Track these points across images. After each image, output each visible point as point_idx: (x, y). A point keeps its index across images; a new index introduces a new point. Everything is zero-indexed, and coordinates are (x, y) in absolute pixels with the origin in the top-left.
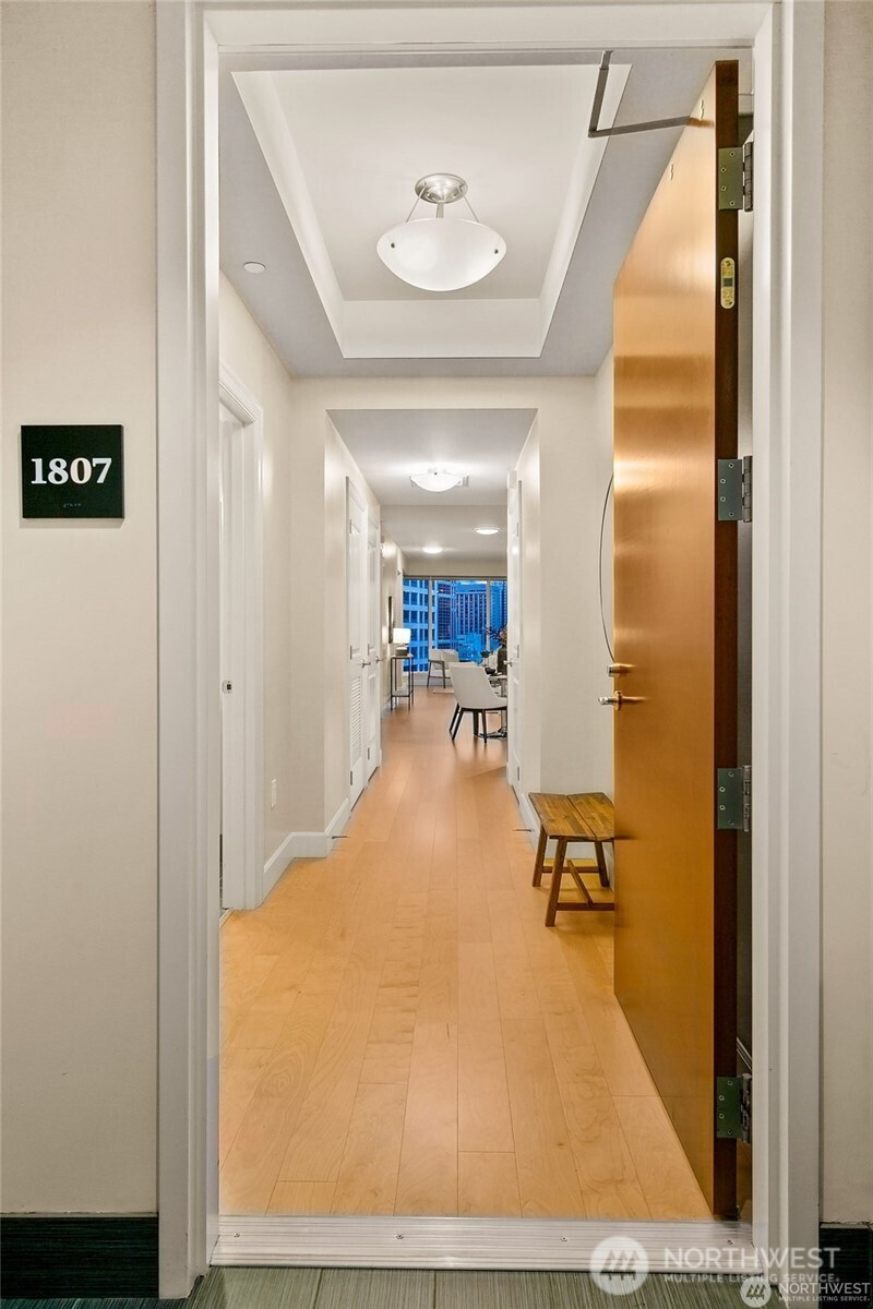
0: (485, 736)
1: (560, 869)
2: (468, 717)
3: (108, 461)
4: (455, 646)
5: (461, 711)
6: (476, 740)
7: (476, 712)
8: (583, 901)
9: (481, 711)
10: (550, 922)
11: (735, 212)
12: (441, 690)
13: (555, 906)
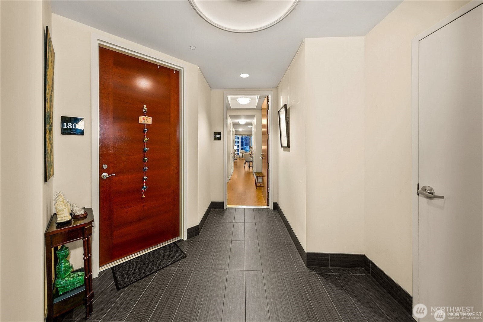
0: (249, 167)
1: (257, 183)
2: (247, 164)
3: (220, 135)
4: (244, 149)
5: (245, 163)
6: (248, 168)
7: (248, 162)
8: (260, 185)
9: (249, 162)
10: (256, 188)
11: (268, 110)
12: (242, 159)
13: (257, 186)
